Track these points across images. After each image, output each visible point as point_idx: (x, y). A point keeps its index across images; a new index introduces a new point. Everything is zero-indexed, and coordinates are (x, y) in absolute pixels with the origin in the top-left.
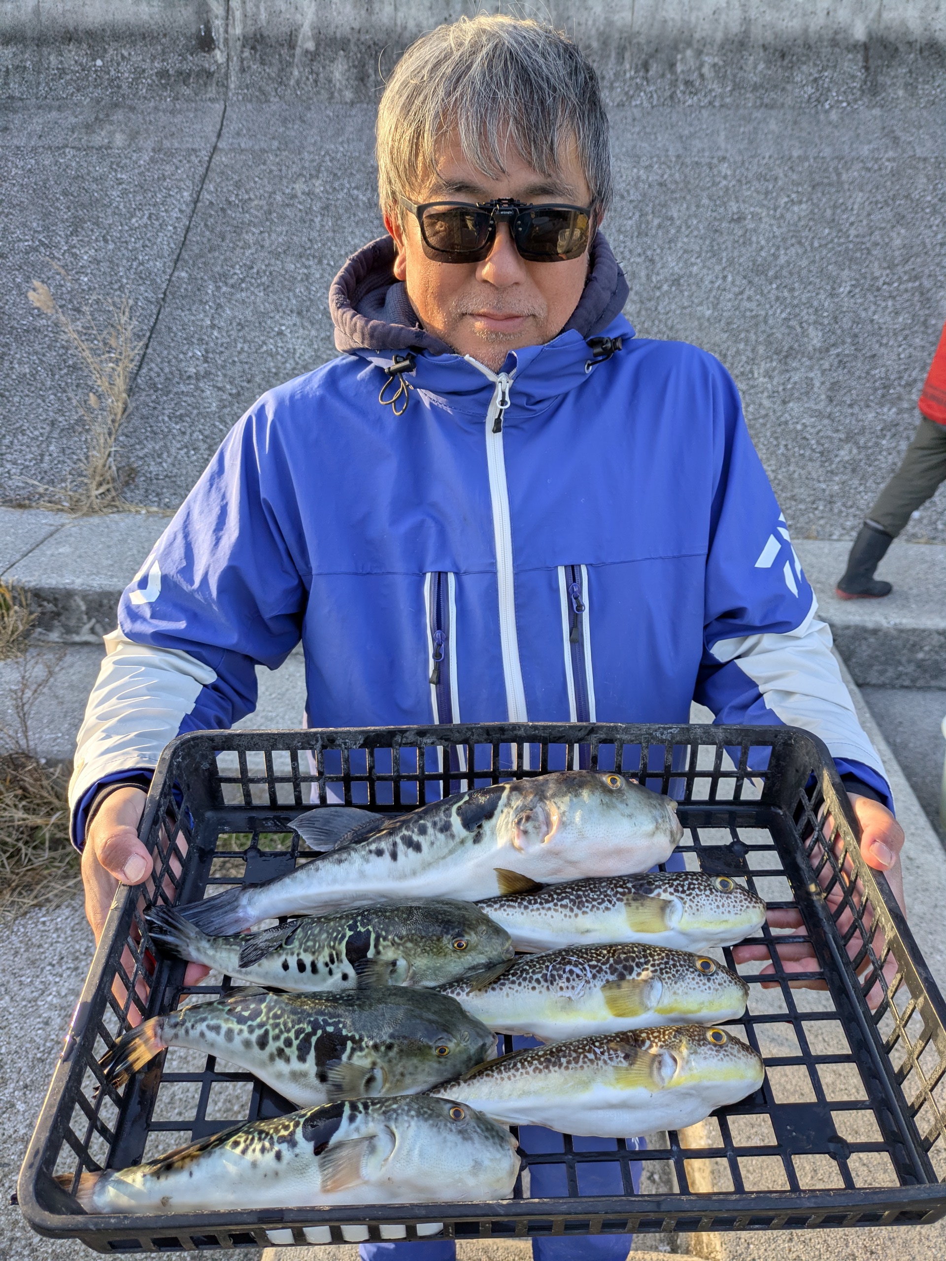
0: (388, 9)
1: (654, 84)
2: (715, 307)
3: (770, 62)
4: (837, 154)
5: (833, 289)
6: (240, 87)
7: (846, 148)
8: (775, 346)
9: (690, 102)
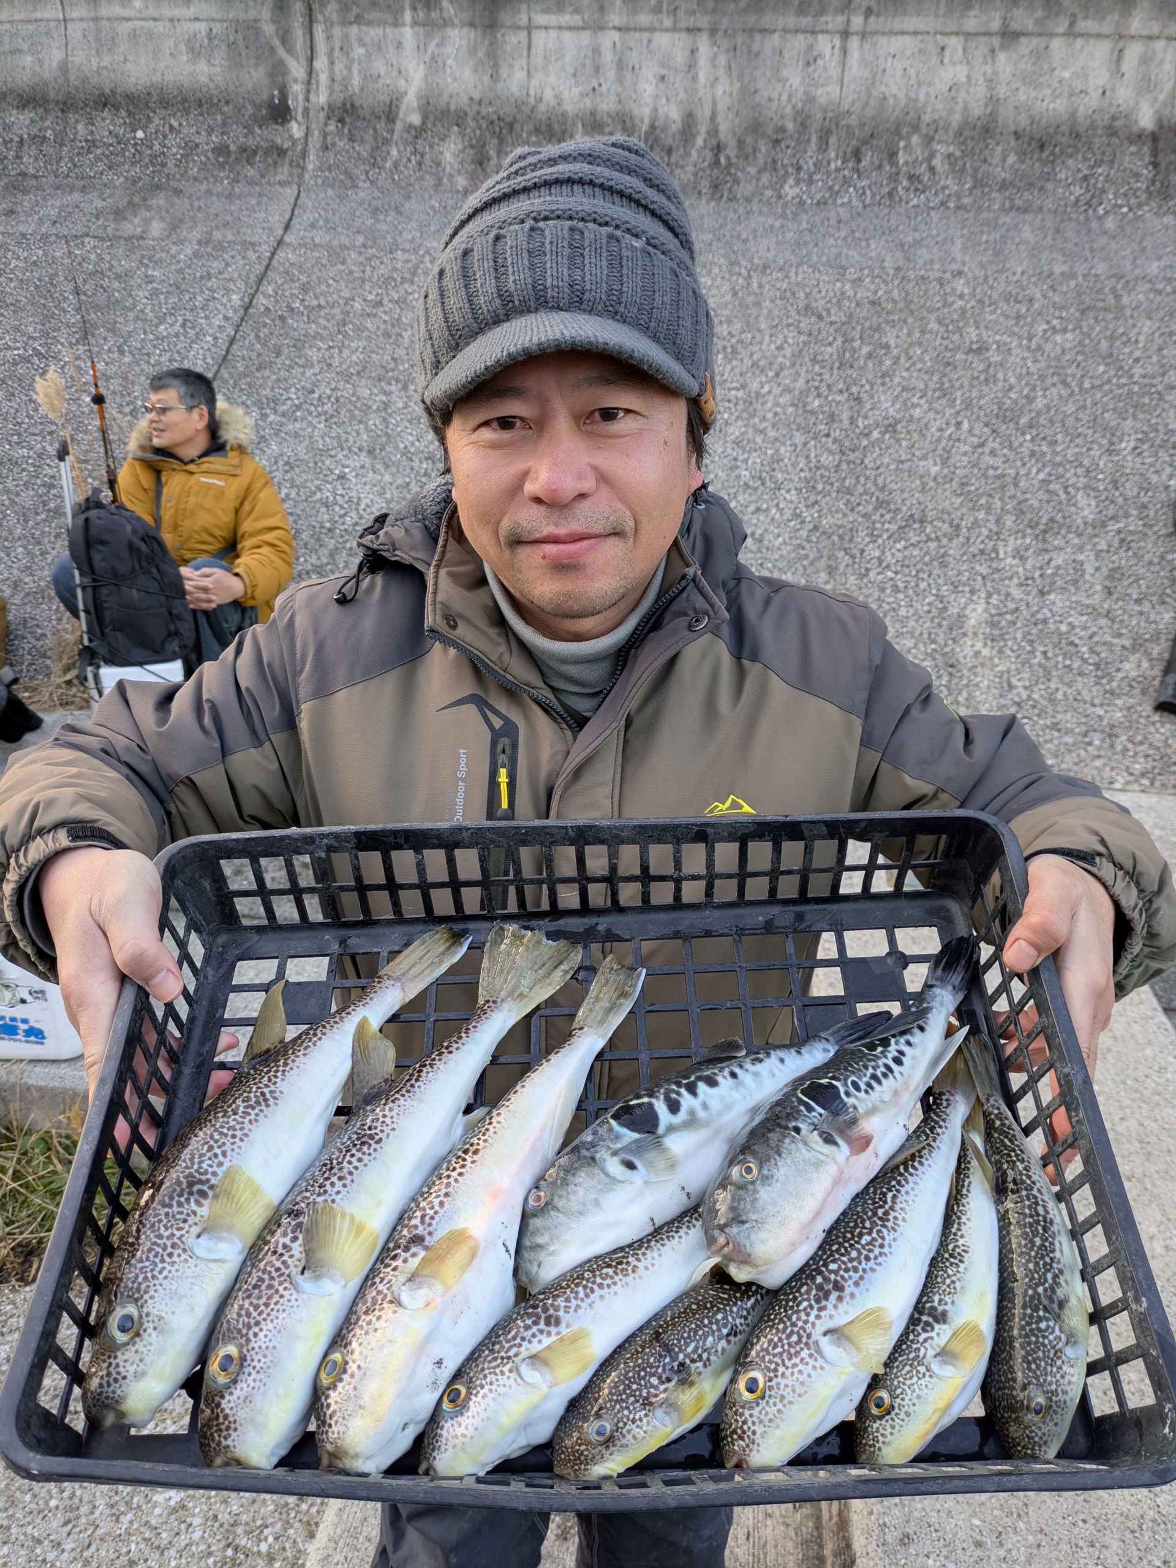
0: (519, 75)
1: (868, 177)
2: (945, 462)
3: (1025, 154)
4: (1115, 271)
5: (1112, 444)
6: (320, 169)
7: (1128, 264)
8: (1029, 516)
9: (915, 202)
